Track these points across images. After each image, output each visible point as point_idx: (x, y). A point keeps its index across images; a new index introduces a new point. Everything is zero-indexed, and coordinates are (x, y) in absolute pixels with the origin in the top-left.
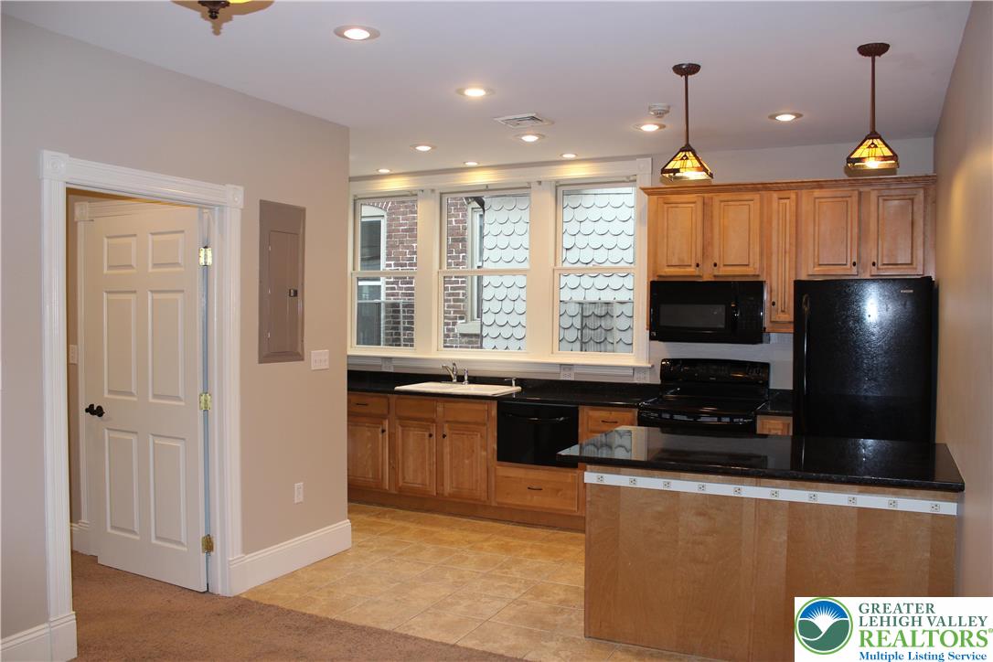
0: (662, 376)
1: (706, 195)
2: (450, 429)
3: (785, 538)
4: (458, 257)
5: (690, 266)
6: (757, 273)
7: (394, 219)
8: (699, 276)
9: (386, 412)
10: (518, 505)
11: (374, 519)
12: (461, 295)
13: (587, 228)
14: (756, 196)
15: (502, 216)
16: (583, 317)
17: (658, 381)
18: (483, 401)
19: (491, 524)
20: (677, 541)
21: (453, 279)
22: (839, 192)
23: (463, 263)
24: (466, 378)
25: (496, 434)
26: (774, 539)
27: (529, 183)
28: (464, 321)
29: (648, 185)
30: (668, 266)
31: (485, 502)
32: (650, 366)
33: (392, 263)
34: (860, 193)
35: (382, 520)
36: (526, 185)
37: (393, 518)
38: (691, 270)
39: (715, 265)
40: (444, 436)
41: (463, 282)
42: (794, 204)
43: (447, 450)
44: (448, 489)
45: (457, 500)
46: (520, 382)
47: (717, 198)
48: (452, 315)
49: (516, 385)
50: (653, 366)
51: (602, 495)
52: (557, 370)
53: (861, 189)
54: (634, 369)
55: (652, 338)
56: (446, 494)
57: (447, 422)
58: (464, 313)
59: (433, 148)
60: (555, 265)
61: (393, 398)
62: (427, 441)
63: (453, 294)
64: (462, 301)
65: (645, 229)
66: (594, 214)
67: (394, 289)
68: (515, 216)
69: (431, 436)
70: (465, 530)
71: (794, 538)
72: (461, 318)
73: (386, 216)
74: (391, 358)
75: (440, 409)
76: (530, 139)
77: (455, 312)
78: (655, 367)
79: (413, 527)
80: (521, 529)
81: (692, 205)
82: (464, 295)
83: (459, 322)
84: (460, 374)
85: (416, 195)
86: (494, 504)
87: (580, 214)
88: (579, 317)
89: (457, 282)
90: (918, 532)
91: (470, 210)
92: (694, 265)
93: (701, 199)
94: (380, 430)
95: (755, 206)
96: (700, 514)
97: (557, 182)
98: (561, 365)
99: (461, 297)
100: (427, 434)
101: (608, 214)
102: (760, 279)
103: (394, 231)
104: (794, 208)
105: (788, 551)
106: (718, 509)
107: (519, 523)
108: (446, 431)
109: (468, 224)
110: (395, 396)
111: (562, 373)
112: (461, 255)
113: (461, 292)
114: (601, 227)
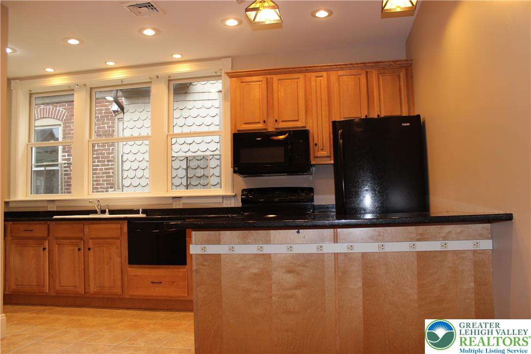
0: (243, 201)
1: (267, 76)
2: (94, 244)
3: (360, 284)
4: (109, 149)
5: (259, 123)
6: (304, 125)
7: (67, 127)
8: (266, 129)
9: (45, 234)
10: (145, 296)
11: (34, 315)
12: (111, 173)
13: (190, 121)
14: (301, 76)
15: (136, 116)
16: (187, 177)
17: (240, 205)
18: (118, 221)
19: (125, 311)
20: (271, 297)
21: (106, 163)
22: (354, 72)
23: (112, 153)
24: (107, 210)
25: (127, 245)
26: (352, 287)
27: (150, 78)
28: (113, 189)
29: (229, 70)
30: (245, 123)
31: (120, 295)
32: (234, 194)
33: (66, 154)
34: (367, 73)
35: (41, 315)
36: (149, 80)
37: (50, 313)
38: (260, 126)
39: (276, 121)
40: (89, 249)
41: (112, 165)
42: (326, 80)
43: (91, 259)
44: (93, 289)
45: (100, 296)
46: (144, 211)
47: (275, 78)
48: (105, 186)
49: (142, 213)
50: (236, 195)
51: (206, 263)
52: (171, 201)
53: (367, 70)
54: (223, 197)
55: (235, 172)
56: (92, 292)
57: (91, 238)
58: (113, 184)
59: (81, 42)
60: (168, 132)
61: (52, 224)
62: (77, 254)
63: (106, 173)
64: (112, 177)
65: (228, 104)
66: (194, 113)
67: (67, 171)
68: (144, 115)
69: (79, 249)
70: (105, 316)
71: (368, 283)
72: (111, 188)
73: (62, 125)
74: (54, 201)
75: (86, 230)
76: (149, 32)
77: (107, 184)
78: (238, 196)
79: (65, 318)
80: (148, 313)
81: (260, 83)
82: (113, 173)
83: (110, 190)
84: (103, 209)
85: (73, 90)
86: (127, 297)
87: (185, 113)
88: (185, 179)
89: (108, 165)
90: (464, 267)
91: (116, 119)
92: (262, 122)
93: (265, 79)
94: (42, 248)
95: (301, 82)
96: (290, 272)
97: (169, 77)
98: (174, 198)
99: (111, 174)
100: (77, 249)
101: (203, 112)
102: (306, 129)
103: (67, 134)
104: (326, 82)
105: (364, 294)
106: (304, 266)
107: (146, 309)
108: (91, 245)
109: (116, 129)
110: (54, 222)
111: (174, 204)
112: (111, 148)
113: (111, 171)
114: (199, 121)
